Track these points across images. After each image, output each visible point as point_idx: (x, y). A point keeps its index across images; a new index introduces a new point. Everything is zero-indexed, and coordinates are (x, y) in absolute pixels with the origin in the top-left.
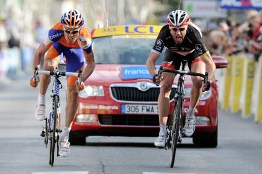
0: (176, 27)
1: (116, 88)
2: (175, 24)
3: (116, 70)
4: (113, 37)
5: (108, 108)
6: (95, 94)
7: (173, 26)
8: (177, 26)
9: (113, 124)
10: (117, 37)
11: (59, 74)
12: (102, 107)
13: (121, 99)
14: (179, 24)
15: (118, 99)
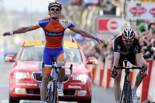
0: (127, 39)
1: (36, 74)
2: (127, 38)
3: (36, 64)
4: (36, 47)
5: (32, 85)
6: (25, 77)
7: (126, 39)
8: (129, 39)
9: (34, 93)
10: (37, 46)
11: (58, 67)
12: (28, 84)
13: (39, 80)
14: (130, 38)
15: (37, 80)
